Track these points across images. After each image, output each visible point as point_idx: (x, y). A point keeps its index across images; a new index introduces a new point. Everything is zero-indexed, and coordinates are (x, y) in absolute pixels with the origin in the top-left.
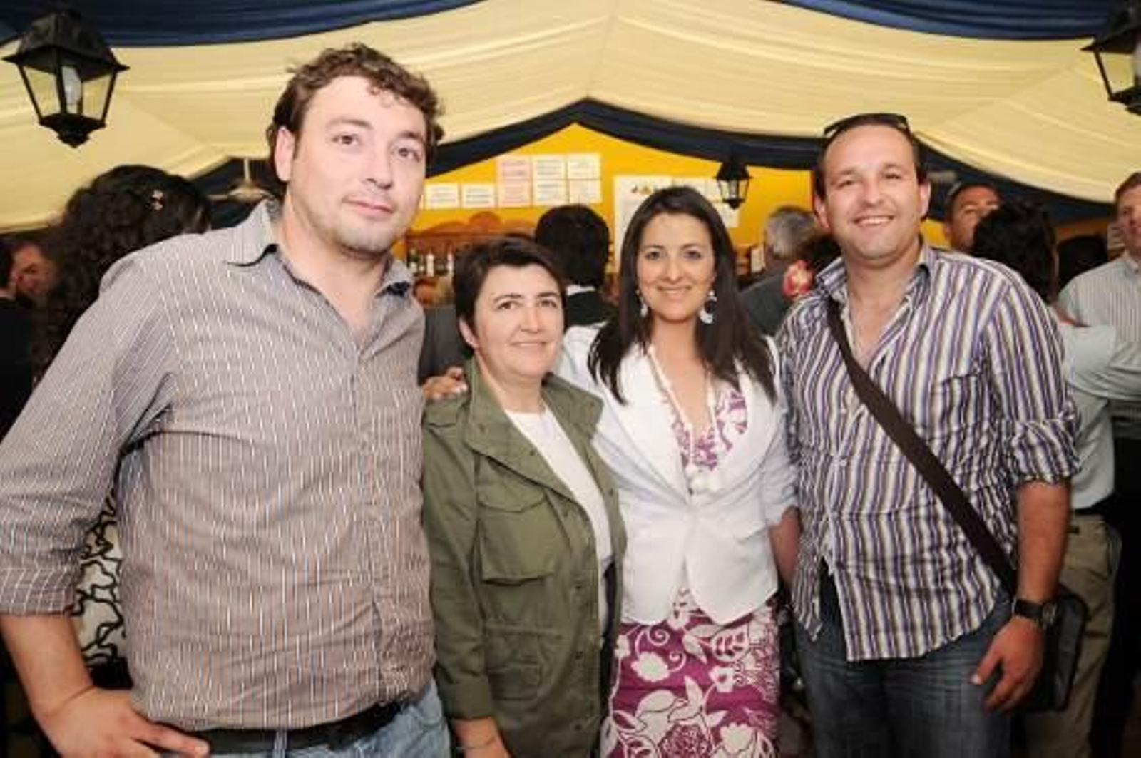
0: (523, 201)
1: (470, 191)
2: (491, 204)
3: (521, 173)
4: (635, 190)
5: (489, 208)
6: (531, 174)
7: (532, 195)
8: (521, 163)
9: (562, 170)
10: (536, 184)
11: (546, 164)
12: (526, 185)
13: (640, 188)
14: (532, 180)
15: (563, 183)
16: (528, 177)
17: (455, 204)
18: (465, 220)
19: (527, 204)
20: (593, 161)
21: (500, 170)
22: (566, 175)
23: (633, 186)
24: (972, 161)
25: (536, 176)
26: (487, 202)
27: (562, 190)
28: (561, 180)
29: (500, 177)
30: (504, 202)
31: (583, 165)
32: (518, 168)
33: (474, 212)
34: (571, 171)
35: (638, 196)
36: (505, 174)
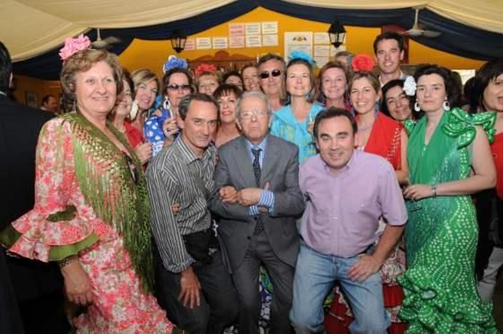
0: (242, 45)
1: (216, 40)
2: (226, 46)
3: (240, 32)
4: (295, 39)
5: (225, 49)
6: (245, 32)
7: (245, 42)
8: (240, 27)
9: (259, 30)
10: (247, 37)
11: (252, 27)
12: (243, 38)
13: (297, 38)
14: (245, 35)
15: (260, 36)
16: (243, 33)
17: (210, 47)
18: (213, 54)
19: (243, 47)
20: (274, 26)
21: (230, 30)
22: (261, 32)
23: (293, 37)
24: (459, 20)
25: (247, 33)
26: (224, 46)
27: (259, 40)
28: (259, 34)
29: (230, 34)
30: (232, 46)
31: (270, 26)
32: (238, 29)
33: (218, 51)
34: (263, 30)
35: (296, 42)
36: (232, 32)
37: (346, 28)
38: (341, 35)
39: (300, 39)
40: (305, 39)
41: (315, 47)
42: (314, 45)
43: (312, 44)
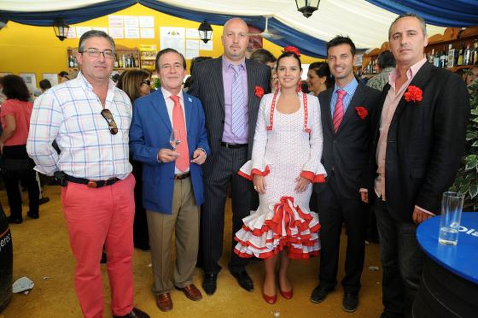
3: (120, 24)
4: (169, 33)
6: (124, 24)
7: (124, 33)
8: (119, 19)
9: (137, 23)
10: (126, 29)
11: (130, 20)
12: (122, 29)
13: (171, 32)
14: (124, 27)
15: (138, 29)
16: (122, 25)
19: (122, 38)
20: (151, 20)
21: (110, 22)
22: (139, 25)
25: (126, 25)
27: (138, 33)
28: (137, 27)
29: (110, 25)
31: (146, 21)
32: (117, 21)
34: (141, 24)
35: (171, 36)
36: (112, 24)
37: (213, 26)
38: (209, 32)
39: (174, 34)
40: (178, 34)
41: (187, 41)
42: (186, 39)
43: (184, 38)
